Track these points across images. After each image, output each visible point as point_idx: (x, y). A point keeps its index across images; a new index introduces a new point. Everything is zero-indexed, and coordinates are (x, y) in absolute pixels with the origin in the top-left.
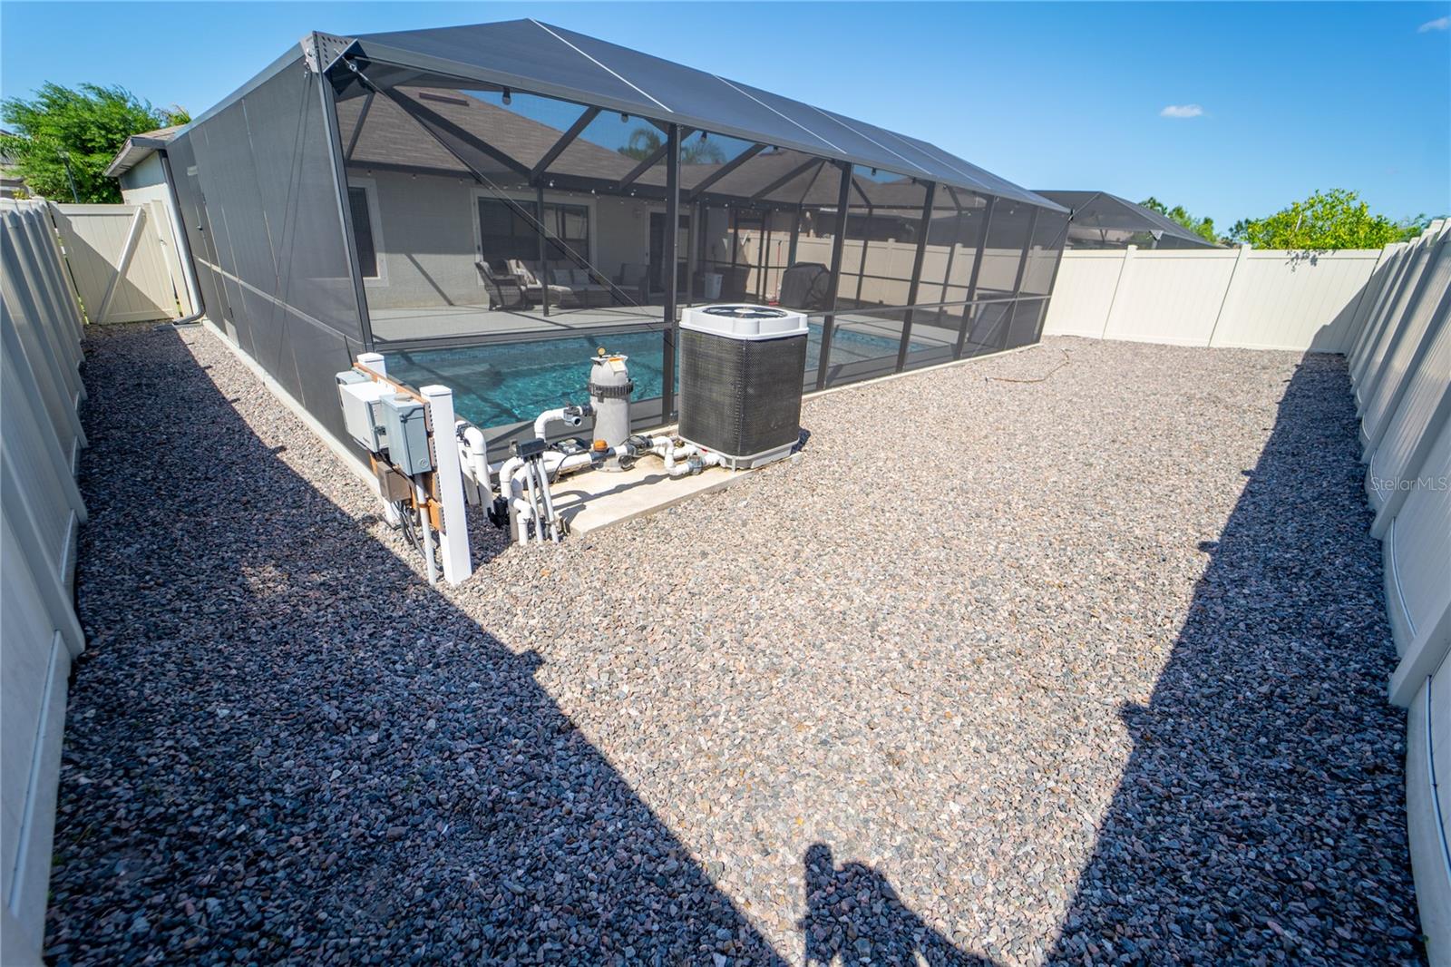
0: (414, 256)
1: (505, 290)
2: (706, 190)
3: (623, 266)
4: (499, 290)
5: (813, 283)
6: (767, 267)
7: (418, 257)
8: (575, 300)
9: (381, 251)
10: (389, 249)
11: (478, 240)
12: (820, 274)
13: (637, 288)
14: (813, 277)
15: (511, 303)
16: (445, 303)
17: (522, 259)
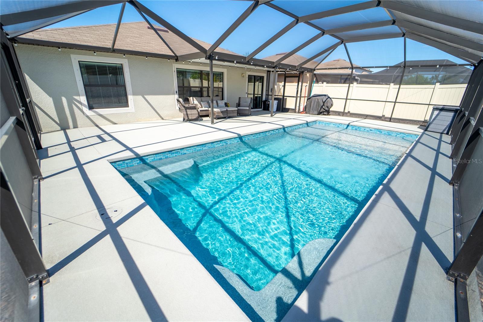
0: (146, 96)
1: (189, 112)
2: (281, 63)
3: (240, 98)
4: (186, 112)
5: (324, 103)
6: (300, 97)
7: (148, 97)
8: (222, 115)
9: (131, 95)
10: (134, 94)
11: (176, 88)
12: (327, 99)
13: (248, 108)
14: (324, 101)
15: (194, 118)
16: (160, 118)
17: (195, 96)
